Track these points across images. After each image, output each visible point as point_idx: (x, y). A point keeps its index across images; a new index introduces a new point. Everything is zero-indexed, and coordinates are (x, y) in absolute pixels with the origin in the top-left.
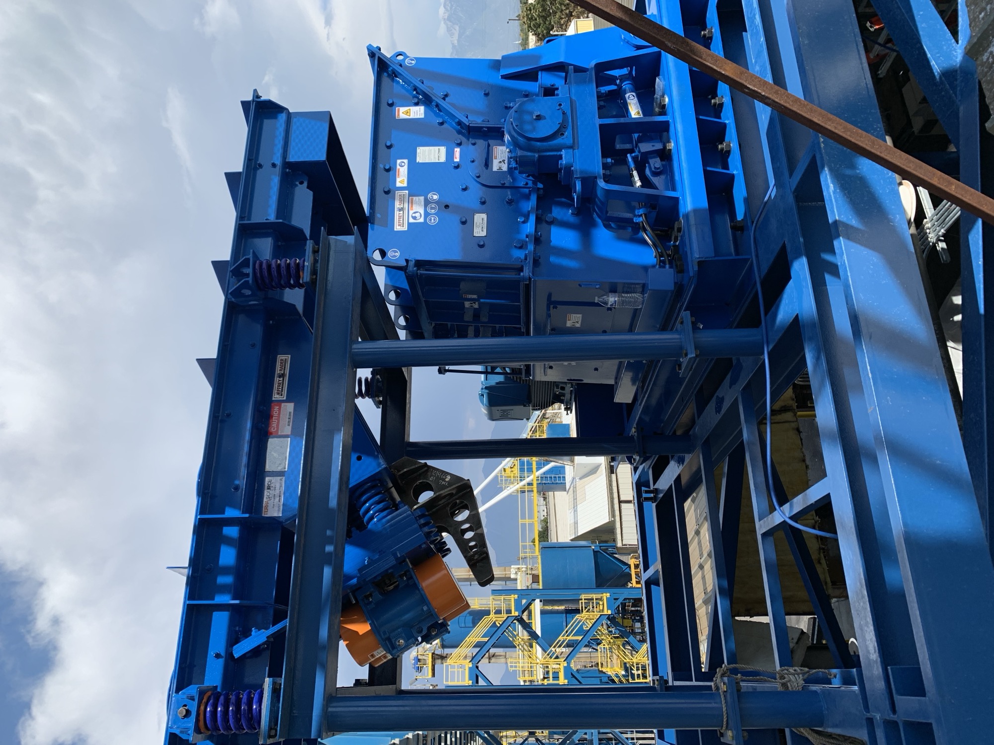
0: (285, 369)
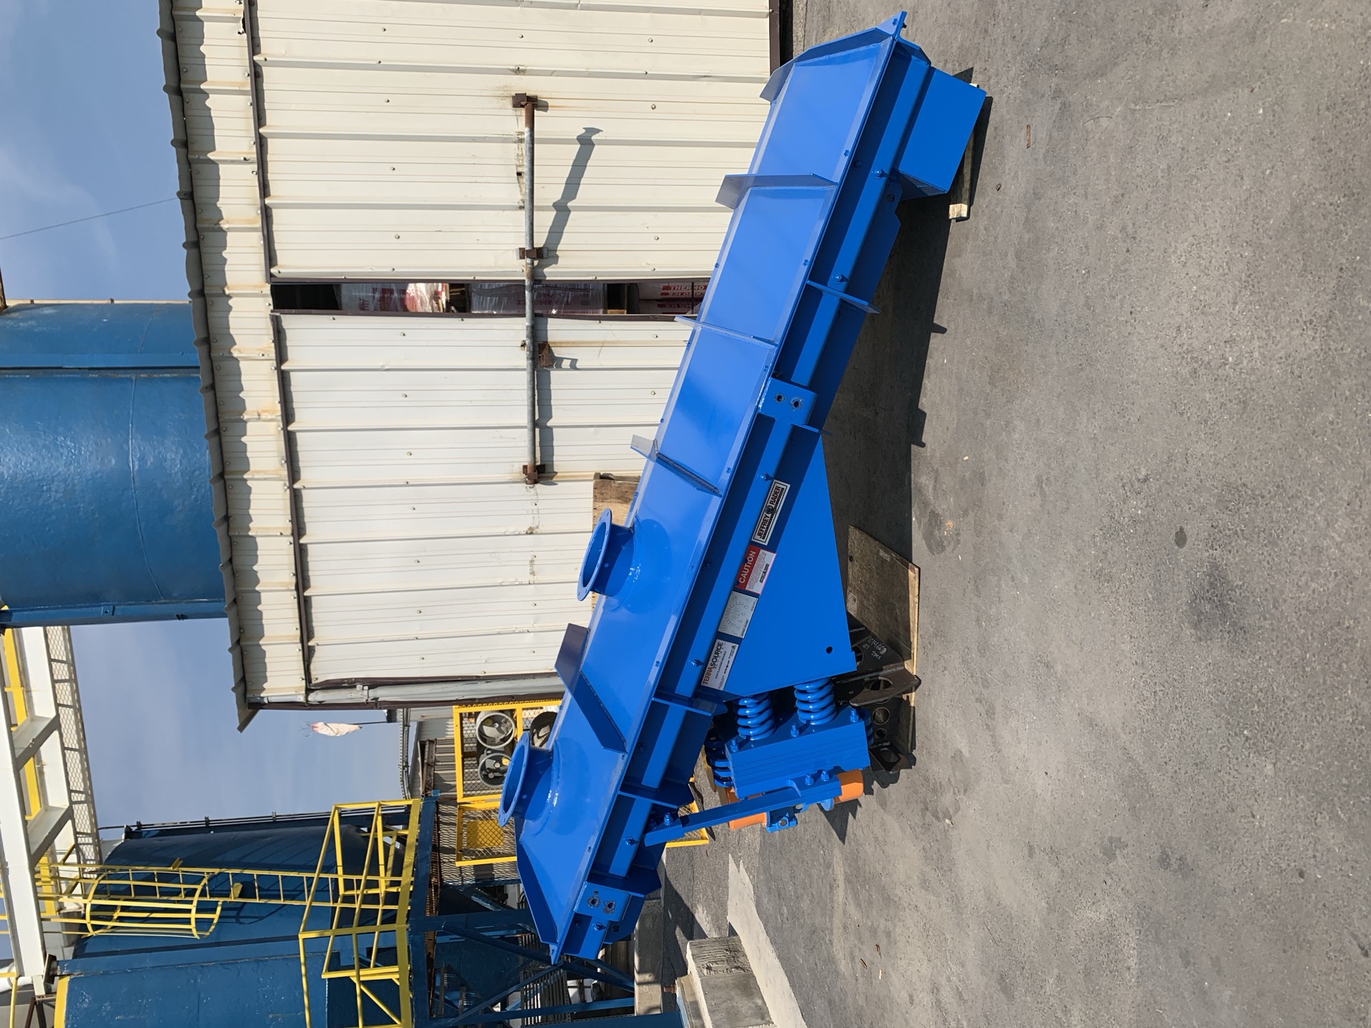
0: (777, 503)
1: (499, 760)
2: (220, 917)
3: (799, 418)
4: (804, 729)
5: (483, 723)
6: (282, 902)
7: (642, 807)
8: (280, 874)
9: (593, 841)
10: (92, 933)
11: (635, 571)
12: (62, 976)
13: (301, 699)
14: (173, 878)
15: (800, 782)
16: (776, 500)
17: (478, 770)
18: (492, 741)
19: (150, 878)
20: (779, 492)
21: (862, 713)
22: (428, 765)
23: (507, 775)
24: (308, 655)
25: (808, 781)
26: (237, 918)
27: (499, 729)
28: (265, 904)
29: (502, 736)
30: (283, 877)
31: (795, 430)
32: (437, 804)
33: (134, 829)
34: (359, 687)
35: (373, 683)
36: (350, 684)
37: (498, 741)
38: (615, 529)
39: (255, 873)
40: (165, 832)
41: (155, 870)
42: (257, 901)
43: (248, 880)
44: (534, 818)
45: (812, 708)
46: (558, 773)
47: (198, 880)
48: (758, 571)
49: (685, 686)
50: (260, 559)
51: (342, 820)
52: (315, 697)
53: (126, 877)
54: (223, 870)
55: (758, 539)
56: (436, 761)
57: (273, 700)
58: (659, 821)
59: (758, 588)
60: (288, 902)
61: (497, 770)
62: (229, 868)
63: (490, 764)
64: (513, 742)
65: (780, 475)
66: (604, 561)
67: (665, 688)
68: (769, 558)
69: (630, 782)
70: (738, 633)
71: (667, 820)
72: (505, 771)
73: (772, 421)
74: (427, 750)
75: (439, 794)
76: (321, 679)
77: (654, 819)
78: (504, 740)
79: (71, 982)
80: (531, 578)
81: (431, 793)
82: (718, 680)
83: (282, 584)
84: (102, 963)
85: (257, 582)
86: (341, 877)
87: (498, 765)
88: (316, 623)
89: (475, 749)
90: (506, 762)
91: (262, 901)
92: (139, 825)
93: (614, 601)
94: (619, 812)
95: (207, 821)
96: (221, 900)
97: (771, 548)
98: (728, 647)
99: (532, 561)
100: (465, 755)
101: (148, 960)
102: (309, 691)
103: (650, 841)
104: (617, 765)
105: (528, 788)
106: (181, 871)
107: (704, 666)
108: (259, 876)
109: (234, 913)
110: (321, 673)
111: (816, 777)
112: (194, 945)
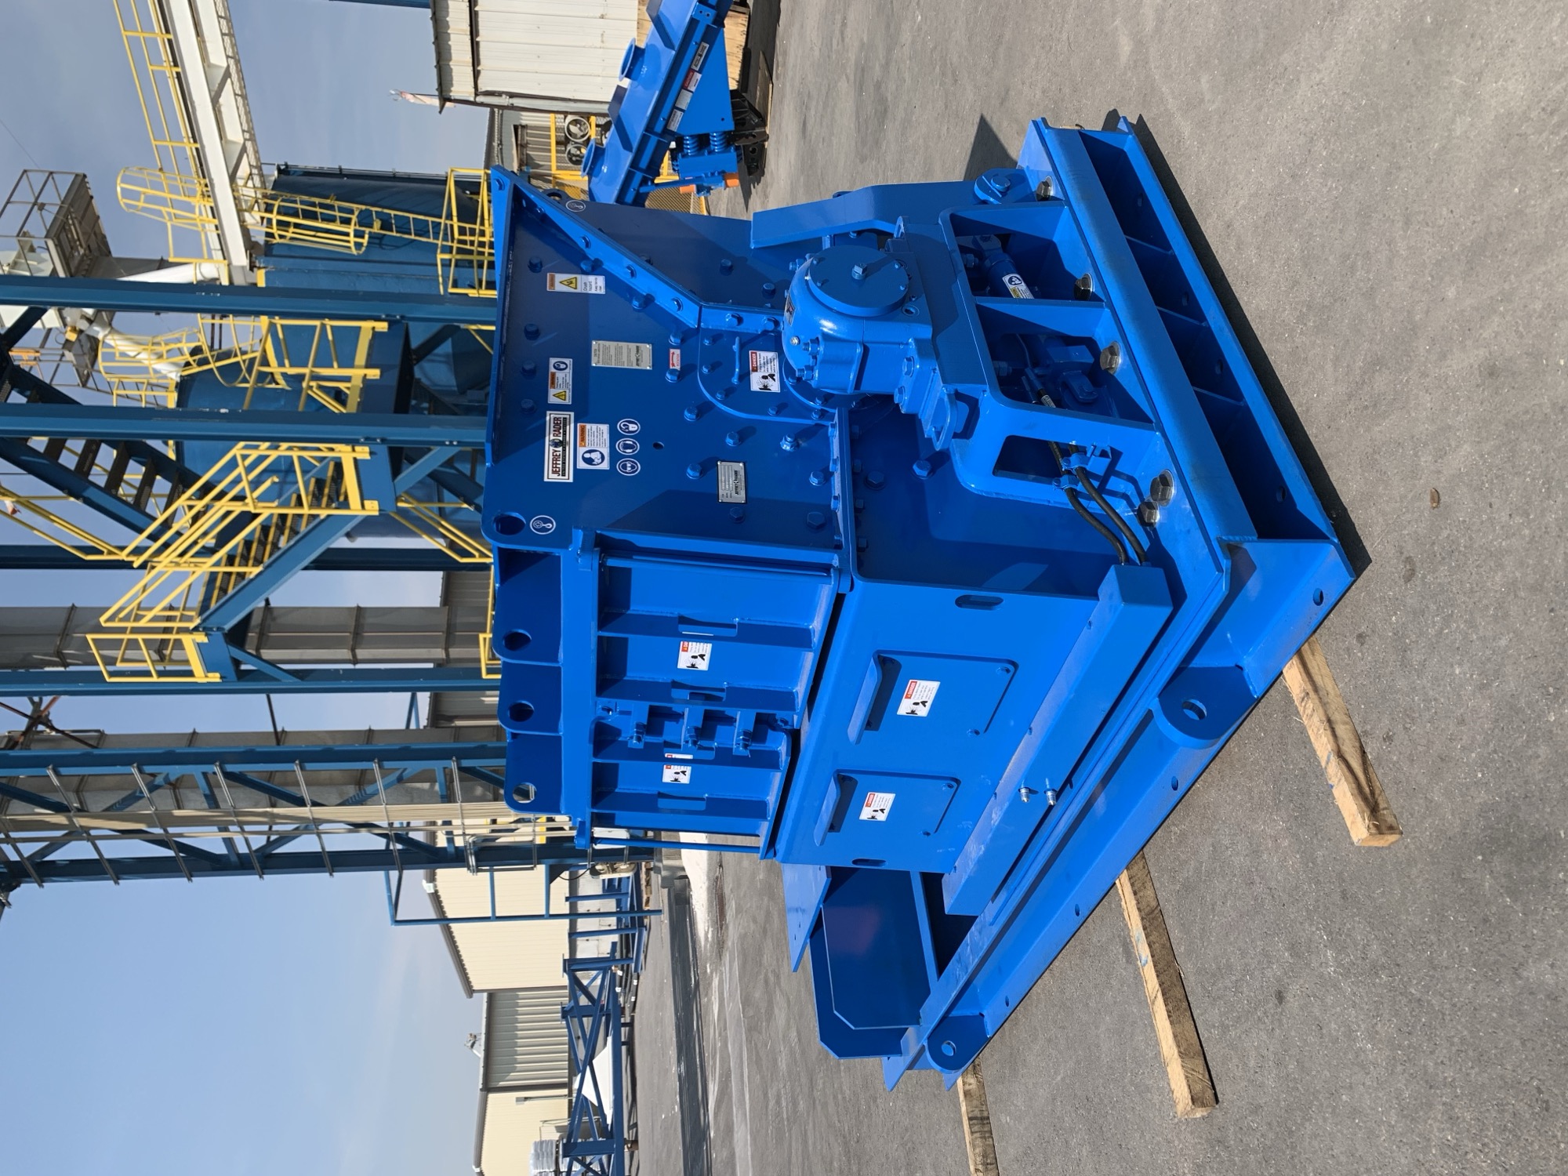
1: (579, 149)
2: (369, 242)
3: (709, 21)
4: (711, 152)
5: (570, 123)
6: (413, 237)
7: (638, 176)
8: (411, 216)
9: (618, 187)
10: (278, 240)
11: (645, 69)
12: (259, 268)
13: (472, 99)
14: (331, 207)
15: (706, 176)
16: (703, 50)
17: (566, 155)
18: (575, 136)
19: (313, 204)
20: (705, 47)
21: (737, 148)
22: (521, 145)
23: (584, 160)
24: (476, 74)
25: (709, 175)
26: (380, 245)
27: (580, 129)
28: (401, 237)
29: (582, 134)
30: (414, 219)
31: (708, 26)
32: (529, 177)
33: (282, 167)
34: (504, 96)
35: (512, 95)
36: (499, 94)
37: (579, 136)
38: (636, 48)
39: (393, 213)
40: (308, 173)
41: (317, 200)
42: (394, 234)
43: (385, 218)
44: (596, 176)
45: (716, 144)
46: (607, 157)
47: (351, 212)
48: (693, 82)
49: (659, 128)
50: (451, 14)
51: (457, 183)
52: (480, 99)
53: (295, 202)
54: (368, 207)
55: (694, 67)
56: (527, 143)
57: (457, 98)
58: (646, 184)
59: (693, 89)
60: (417, 238)
61: (578, 156)
62: (373, 206)
63: (574, 151)
64: (589, 139)
65: (704, 39)
66: (631, 65)
67: (649, 128)
68: (699, 76)
69: (634, 164)
70: (684, 108)
71: (650, 183)
72: (582, 157)
73: (698, 22)
74: (519, 133)
75: (531, 170)
76: (484, 89)
77: (644, 182)
78: (583, 136)
79: (266, 273)
80: (602, 45)
81: (524, 168)
82: (674, 126)
83: (462, 30)
84: (286, 263)
85: (448, 27)
86: (456, 224)
87: (578, 153)
88: (482, 57)
89: (563, 139)
90: (584, 151)
91: (398, 235)
92: (286, 165)
93: (636, 83)
94: (629, 176)
95: (340, 169)
96: (367, 230)
97: (700, 72)
98: (679, 113)
99: (602, 35)
100: (558, 143)
101: (321, 265)
102: (476, 95)
103: (643, 190)
104: (629, 157)
105: (594, 163)
106: (337, 204)
107: (667, 121)
108: (395, 215)
109: (377, 241)
110: (482, 87)
111: (713, 174)
112: (350, 259)
